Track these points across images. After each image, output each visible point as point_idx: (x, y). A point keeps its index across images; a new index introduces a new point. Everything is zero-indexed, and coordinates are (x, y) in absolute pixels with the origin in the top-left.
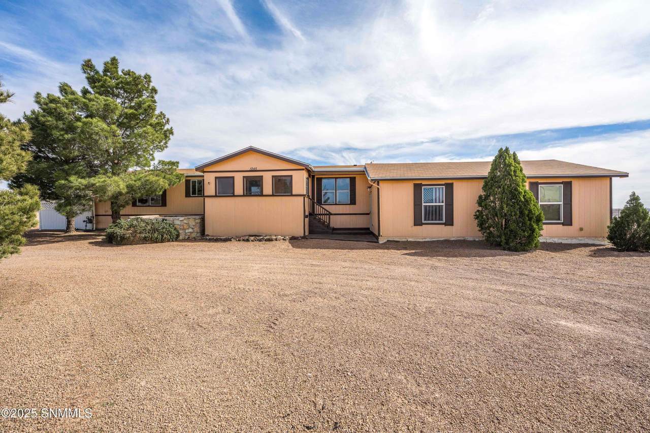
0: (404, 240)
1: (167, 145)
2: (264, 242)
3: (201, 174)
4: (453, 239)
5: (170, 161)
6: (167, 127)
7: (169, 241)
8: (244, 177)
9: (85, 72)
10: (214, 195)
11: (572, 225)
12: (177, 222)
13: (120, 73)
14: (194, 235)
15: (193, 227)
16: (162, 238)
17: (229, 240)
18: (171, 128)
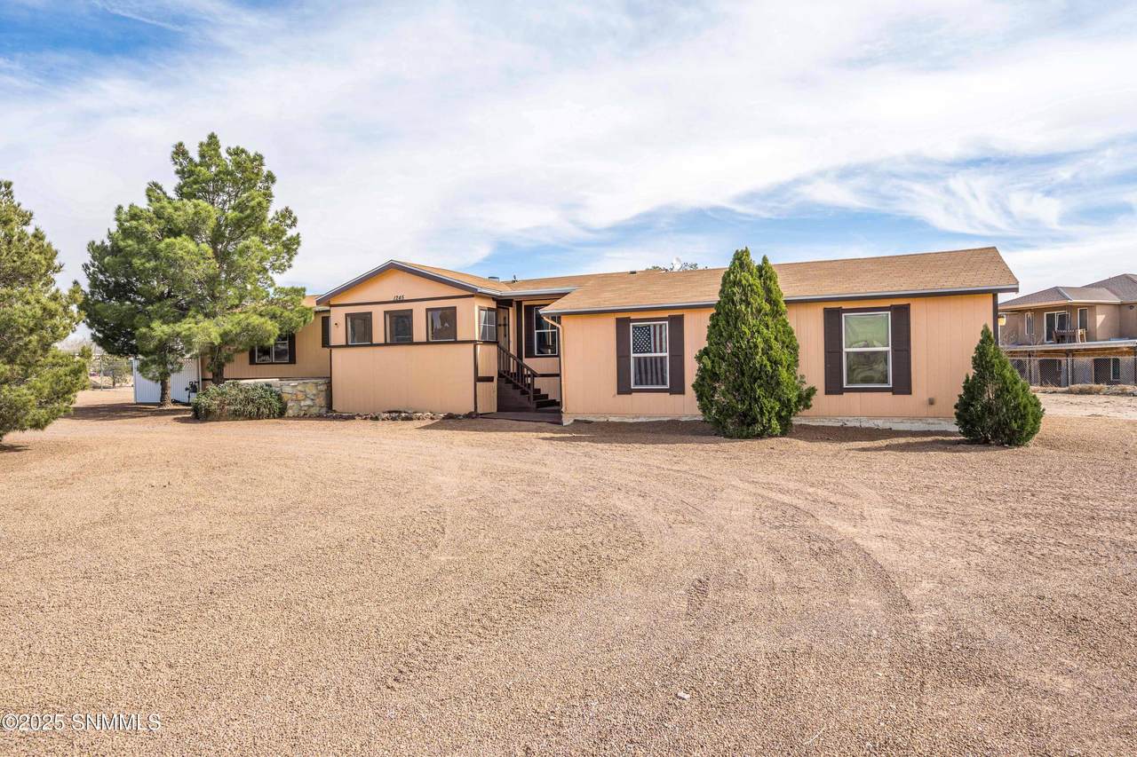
0: (602, 420)
1: (292, 263)
2: (400, 422)
3: (328, 308)
4: (684, 419)
5: (293, 288)
6: (291, 233)
7: (268, 417)
8: (386, 312)
9: (176, 163)
10: (344, 343)
11: (910, 393)
12: (287, 389)
13: (224, 155)
14: (314, 411)
15: (312, 397)
16: (257, 412)
17: (352, 418)
18: (298, 234)
